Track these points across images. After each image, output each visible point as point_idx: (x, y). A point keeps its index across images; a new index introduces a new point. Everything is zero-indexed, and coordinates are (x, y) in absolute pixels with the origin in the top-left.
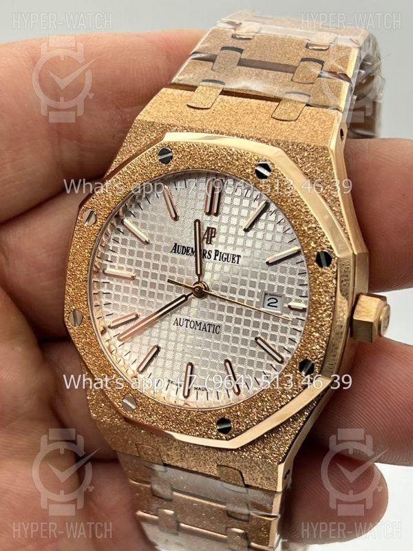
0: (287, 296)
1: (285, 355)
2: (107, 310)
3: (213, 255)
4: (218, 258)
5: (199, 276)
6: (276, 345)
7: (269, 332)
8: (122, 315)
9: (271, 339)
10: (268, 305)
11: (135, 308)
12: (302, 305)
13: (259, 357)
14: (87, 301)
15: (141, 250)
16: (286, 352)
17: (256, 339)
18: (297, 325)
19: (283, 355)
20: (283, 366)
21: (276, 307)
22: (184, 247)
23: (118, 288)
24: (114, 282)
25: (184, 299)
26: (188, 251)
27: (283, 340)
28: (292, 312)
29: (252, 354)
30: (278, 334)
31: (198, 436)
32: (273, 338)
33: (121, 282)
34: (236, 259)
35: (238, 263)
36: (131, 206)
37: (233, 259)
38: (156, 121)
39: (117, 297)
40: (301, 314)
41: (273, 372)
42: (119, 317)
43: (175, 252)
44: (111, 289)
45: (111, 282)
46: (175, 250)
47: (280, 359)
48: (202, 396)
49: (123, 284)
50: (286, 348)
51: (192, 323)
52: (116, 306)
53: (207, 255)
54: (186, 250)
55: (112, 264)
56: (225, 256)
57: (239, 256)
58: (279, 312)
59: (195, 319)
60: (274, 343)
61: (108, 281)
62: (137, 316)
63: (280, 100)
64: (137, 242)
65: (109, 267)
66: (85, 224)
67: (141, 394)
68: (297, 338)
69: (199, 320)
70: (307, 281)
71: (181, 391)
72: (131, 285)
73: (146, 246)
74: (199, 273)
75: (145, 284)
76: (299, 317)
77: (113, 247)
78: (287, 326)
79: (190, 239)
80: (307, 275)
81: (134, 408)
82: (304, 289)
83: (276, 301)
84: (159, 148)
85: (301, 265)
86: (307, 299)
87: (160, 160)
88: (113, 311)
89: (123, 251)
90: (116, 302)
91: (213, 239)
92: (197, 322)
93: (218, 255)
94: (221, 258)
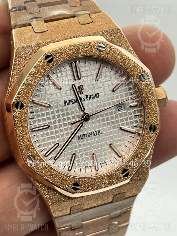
0: (127, 102)
1: (135, 129)
2: (41, 149)
3: (85, 98)
4: (88, 99)
5: (83, 111)
6: (130, 126)
7: (125, 122)
8: (49, 148)
10: (118, 110)
11: (55, 141)
12: (135, 103)
13: (124, 136)
15: (48, 111)
16: (135, 127)
17: (120, 128)
18: (136, 113)
21: (122, 110)
22: (69, 101)
23: (42, 135)
24: (39, 133)
25: (81, 125)
27: (132, 123)
28: (131, 109)
30: (129, 121)
31: (115, 184)
32: (127, 124)
34: (97, 95)
35: (99, 97)
37: (96, 96)
39: (43, 140)
41: (133, 139)
42: (48, 150)
43: (66, 105)
44: (39, 137)
45: (37, 134)
46: (66, 104)
47: (134, 132)
49: (44, 132)
50: (135, 126)
51: (87, 135)
52: (45, 145)
53: (82, 99)
54: (71, 102)
55: (34, 125)
56: (91, 96)
57: (98, 94)
58: (125, 111)
59: (87, 132)
60: (128, 126)
62: (58, 144)
63: (75, 16)
64: (44, 108)
65: (33, 127)
66: (19, 110)
67: (80, 179)
68: (138, 119)
69: (90, 132)
70: (134, 92)
71: (93, 169)
72: (49, 131)
73: (49, 109)
74: (83, 109)
75: (56, 127)
76: (135, 109)
77: (32, 116)
78: (131, 116)
79: (71, 95)
80: (132, 89)
81: (79, 187)
82: (134, 96)
83: (121, 107)
84: (45, 56)
85: (128, 86)
86: (136, 100)
87: (47, 62)
88: (45, 148)
89: (38, 116)
90: (44, 143)
91: (83, 91)
92: (89, 133)
93: (88, 97)
94: (90, 98)
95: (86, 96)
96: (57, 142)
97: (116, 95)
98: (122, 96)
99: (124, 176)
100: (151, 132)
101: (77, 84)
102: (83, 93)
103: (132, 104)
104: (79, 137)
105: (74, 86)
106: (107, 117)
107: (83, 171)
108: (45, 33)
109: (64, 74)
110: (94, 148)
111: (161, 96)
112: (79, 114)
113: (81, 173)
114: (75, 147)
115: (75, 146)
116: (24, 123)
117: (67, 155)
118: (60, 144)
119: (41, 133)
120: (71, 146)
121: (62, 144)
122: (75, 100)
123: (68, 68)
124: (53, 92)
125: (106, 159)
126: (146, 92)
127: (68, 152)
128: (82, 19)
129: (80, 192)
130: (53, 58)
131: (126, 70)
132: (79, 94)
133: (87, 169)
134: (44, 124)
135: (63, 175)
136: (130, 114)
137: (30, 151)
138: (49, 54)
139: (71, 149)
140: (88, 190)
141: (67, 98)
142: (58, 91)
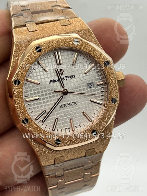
0: (95, 82)
2: (33, 114)
3: (65, 78)
4: (67, 79)
6: (98, 99)
7: (94, 96)
9: (95, 98)
10: (89, 88)
11: (43, 109)
12: (101, 83)
16: (101, 100)
17: (91, 100)
18: (102, 90)
20: (103, 105)
21: (92, 87)
22: (53, 80)
23: (34, 105)
25: (62, 97)
26: (56, 81)
28: (99, 86)
31: (87, 141)
34: (74, 76)
37: (73, 77)
39: (35, 108)
41: (100, 109)
42: (38, 115)
43: (51, 83)
44: (31, 106)
45: (30, 104)
46: (51, 82)
48: (79, 128)
49: (35, 102)
52: (35, 112)
53: (63, 79)
54: (55, 81)
55: (28, 97)
56: (69, 77)
57: (74, 75)
58: (94, 88)
59: (66, 103)
61: (29, 104)
62: (45, 111)
63: (58, 20)
64: (35, 85)
66: (17, 85)
68: (103, 94)
69: (68, 103)
70: (100, 74)
71: (71, 130)
72: (38, 101)
73: (39, 86)
74: (63, 86)
75: (43, 99)
76: (102, 87)
77: (26, 91)
78: (99, 91)
79: (55, 76)
80: (99, 72)
81: (60, 143)
82: (100, 77)
83: (91, 85)
84: (35, 47)
85: (96, 70)
86: (102, 80)
87: (37, 51)
88: (35, 114)
89: (31, 91)
90: (35, 110)
92: (68, 104)
93: (67, 78)
94: (68, 78)
95: (66, 77)
97: (87, 76)
100: (113, 103)
101: (59, 68)
102: (63, 75)
103: (99, 83)
104: (60, 106)
106: (81, 92)
107: (63, 132)
109: (50, 60)
110: (71, 114)
111: (121, 78)
113: (62, 133)
114: (57, 114)
116: (21, 95)
117: (52, 119)
119: (33, 103)
120: (54, 113)
121: (47, 111)
122: (58, 79)
123: (52, 56)
124: (42, 73)
125: (80, 123)
126: (109, 74)
127: (53, 117)
128: (62, 22)
129: (61, 146)
130: (41, 49)
131: (94, 58)
132: (61, 76)
133: (66, 130)
135: (49, 133)
136: (98, 90)
137: (25, 115)
138: (39, 46)
139: (54, 115)
140: (67, 145)
141: (52, 78)
142: (45, 73)
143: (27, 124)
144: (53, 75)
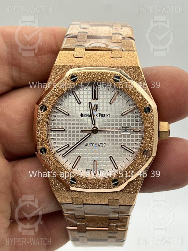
0: (132, 127)
1: (134, 150)
2: (55, 145)
3: (98, 115)
4: (100, 116)
5: (94, 125)
6: (130, 147)
7: (127, 142)
8: (61, 146)
9: (127, 145)
10: (124, 132)
11: (67, 142)
12: (139, 129)
13: (124, 153)
14: (47, 143)
15: (66, 118)
16: (134, 149)
17: (122, 146)
18: (137, 137)
19: (133, 150)
20: (135, 154)
21: (127, 132)
22: (85, 114)
23: (58, 135)
24: (56, 133)
25: (89, 135)
26: (87, 116)
27: (132, 144)
28: (135, 133)
29: (121, 152)
30: (130, 142)
31: (105, 189)
32: (128, 144)
33: (59, 133)
34: (108, 115)
35: (109, 117)
36: (59, 101)
37: (107, 116)
38: (64, 65)
39: (58, 139)
40: (138, 133)
41: (130, 158)
42: (60, 148)
43: (81, 117)
44: (55, 136)
45: (55, 134)
47: (133, 152)
49: (60, 133)
50: (134, 147)
51: (93, 144)
52: (58, 143)
53: (96, 116)
54: (86, 115)
55: (54, 126)
57: (109, 114)
58: (129, 134)
59: (94, 142)
60: (129, 146)
61: (53, 133)
62: (69, 145)
63: (111, 50)
64: (64, 115)
65: (52, 128)
66: (42, 111)
67: (78, 176)
68: (138, 142)
69: (96, 142)
70: (140, 120)
71: (92, 173)
72: (64, 133)
73: (68, 116)
74: (94, 123)
75: (70, 132)
76: (138, 134)
77: (54, 119)
78: (133, 138)
79: (87, 110)
80: (139, 117)
81: (75, 183)
82: (139, 123)
84: (71, 76)
85: (136, 114)
86: (140, 127)
87: (72, 81)
88: (58, 145)
89: (58, 120)
90: (58, 141)
91: (97, 109)
92: (95, 144)
94: (102, 116)
95: (99, 114)
96: (68, 143)
97: (124, 119)
98: (129, 121)
99: (114, 185)
100: (144, 155)
101: (94, 103)
102: (97, 111)
104: (86, 144)
105: (90, 104)
106: (113, 134)
108: (81, 58)
109: (86, 93)
110: (97, 156)
111: (163, 129)
112: (90, 126)
114: (81, 152)
115: (81, 150)
116: (44, 122)
117: (74, 155)
118: (70, 145)
120: (78, 149)
121: (71, 146)
123: (90, 89)
124: (74, 104)
125: (105, 167)
126: (147, 122)
127: (76, 153)
129: (75, 187)
130: (77, 79)
131: (134, 100)
132: (94, 111)
134: (61, 127)
135: (65, 169)
136: (132, 136)
137: (44, 144)
138: (75, 75)
139: (78, 151)
140: (82, 187)
141: (84, 112)
142: (77, 104)
143: (44, 154)
144: (85, 108)
